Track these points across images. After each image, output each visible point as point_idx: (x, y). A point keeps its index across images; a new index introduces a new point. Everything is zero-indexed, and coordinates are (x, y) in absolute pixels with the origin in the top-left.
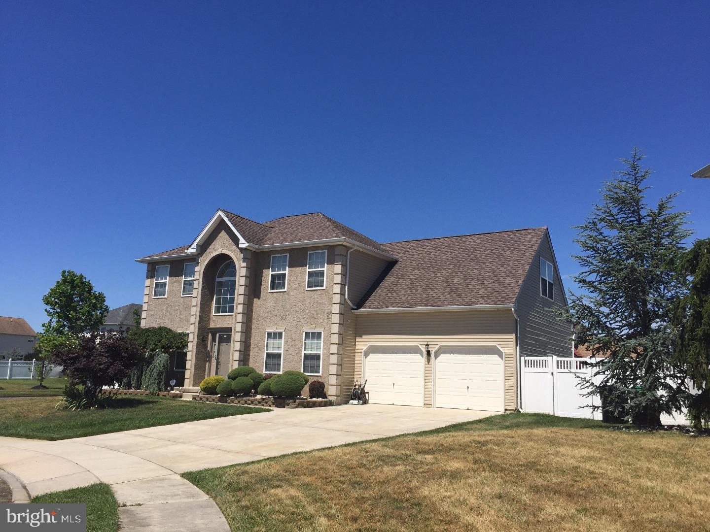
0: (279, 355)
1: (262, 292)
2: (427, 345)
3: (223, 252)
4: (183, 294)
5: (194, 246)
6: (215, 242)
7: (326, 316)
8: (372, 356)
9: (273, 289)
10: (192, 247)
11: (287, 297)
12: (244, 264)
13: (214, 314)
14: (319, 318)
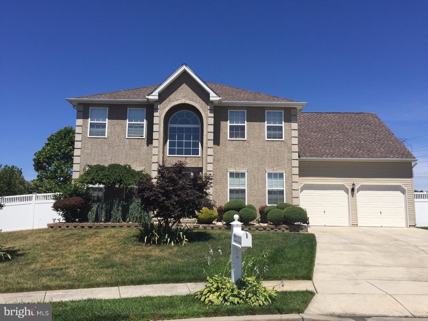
0: (243, 191)
1: (221, 139)
2: (354, 184)
3: (186, 102)
4: (128, 136)
5: (156, 93)
6: (175, 92)
7: (286, 161)
8: (305, 192)
9: (232, 138)
10: (153, 94)
11: (247, 144)
12: (212, 115)
13: (168, 155)
14: (280, 163)
